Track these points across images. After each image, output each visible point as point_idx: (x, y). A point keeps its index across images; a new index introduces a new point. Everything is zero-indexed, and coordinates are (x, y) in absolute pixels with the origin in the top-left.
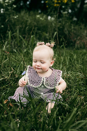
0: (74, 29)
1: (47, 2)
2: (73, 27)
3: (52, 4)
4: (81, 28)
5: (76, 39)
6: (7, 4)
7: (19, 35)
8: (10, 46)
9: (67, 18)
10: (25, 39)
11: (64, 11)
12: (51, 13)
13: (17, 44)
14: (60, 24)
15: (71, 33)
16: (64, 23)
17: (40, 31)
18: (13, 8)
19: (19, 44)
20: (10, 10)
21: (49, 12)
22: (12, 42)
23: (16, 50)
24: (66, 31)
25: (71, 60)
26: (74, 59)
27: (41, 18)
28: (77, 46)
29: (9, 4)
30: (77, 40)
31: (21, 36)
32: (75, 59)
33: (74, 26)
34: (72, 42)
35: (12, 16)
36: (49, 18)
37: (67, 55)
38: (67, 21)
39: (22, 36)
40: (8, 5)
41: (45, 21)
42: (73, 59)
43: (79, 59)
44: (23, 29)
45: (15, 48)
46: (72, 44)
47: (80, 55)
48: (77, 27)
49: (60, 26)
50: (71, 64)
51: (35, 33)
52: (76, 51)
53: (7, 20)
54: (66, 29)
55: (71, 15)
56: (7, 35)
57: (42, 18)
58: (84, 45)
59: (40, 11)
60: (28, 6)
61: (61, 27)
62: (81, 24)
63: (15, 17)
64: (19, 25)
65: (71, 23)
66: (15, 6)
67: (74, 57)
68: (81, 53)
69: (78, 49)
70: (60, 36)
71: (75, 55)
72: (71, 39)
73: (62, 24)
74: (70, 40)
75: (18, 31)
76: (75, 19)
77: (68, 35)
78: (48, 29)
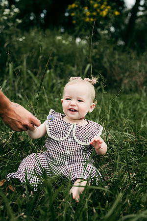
0: (119, 60)
1: (73, 14)
2: (117, 57)
3: (83, 18)
4: (131, 58)
5: (122, 75)
6: (6, 18)
7: (27, 69)
8: (11, 89)
9: (108, 40)
10: (38, 76)
11: (103, 29)
12: (81, 33)
13: (23, 85)
14: (95, 51)
15: (114, 66)
16: (102, 50)
17: (62, 63)
18: (16, 25)
19: (26, 85)
20: (11, 28)
21: (77, 32)
22: (14, 81)
23: (22, 95)
24: (105, 63)
25: (114, 111)
26: (119, 110)
27: (64, 42)
28: (125, 88)
29: (10, 17)
30: (125, 78)
31: (29, 72)
32: (121, 109)
33: (119, 55)
34: (116, 81)
35: (14, 38)
36: (78, 40)
37: (107, 102)
38: (108, 46)
39: (32, 71)
40: (8, 20)
41: (70, 45)
42: (117, 110)
43: (128, 109)
44: (33, 60)
45: (20, 92)
46: (115, 84)
47: (130, 103)
48: (123, 57)
49: (96, 54)
50: (114, 118)
51: (53, 67)
52: (123, 96)
53: (6, 45)
54: (105, 59)
55: (114, 37)
56: (7, 69)
57: (66, 41)
58: (136, 87)
59: (62, 30)
60: (43, 22)
61: (98, 57)
62: (131, 51)
63: (21, 40)
64: (26, 53)
65: (115, 49)
66: (19, 21)
67: (119, 106)
68: (130, 100)
69: (126, 92)
70: (96, 71)
71: (122, 103)
72: (114, 76)
73: (99, 50)
74: (113, 78)
75: (25, 63)
76: (121, 43)
77: (108, 69)
78: (75, 60)
